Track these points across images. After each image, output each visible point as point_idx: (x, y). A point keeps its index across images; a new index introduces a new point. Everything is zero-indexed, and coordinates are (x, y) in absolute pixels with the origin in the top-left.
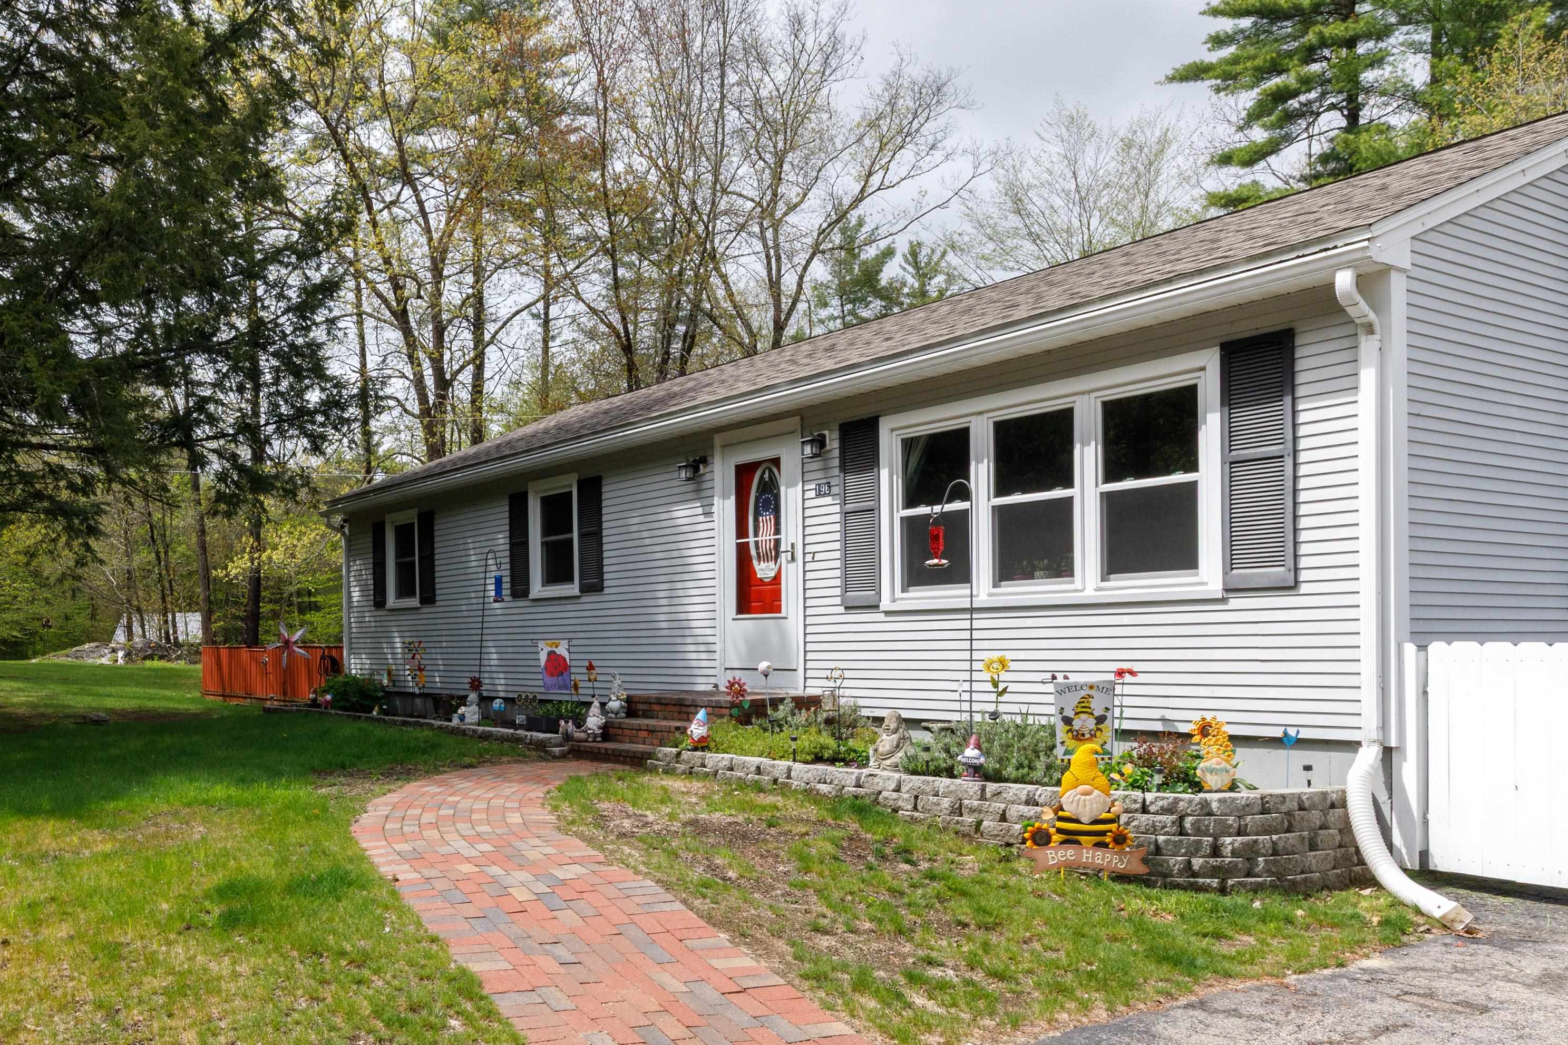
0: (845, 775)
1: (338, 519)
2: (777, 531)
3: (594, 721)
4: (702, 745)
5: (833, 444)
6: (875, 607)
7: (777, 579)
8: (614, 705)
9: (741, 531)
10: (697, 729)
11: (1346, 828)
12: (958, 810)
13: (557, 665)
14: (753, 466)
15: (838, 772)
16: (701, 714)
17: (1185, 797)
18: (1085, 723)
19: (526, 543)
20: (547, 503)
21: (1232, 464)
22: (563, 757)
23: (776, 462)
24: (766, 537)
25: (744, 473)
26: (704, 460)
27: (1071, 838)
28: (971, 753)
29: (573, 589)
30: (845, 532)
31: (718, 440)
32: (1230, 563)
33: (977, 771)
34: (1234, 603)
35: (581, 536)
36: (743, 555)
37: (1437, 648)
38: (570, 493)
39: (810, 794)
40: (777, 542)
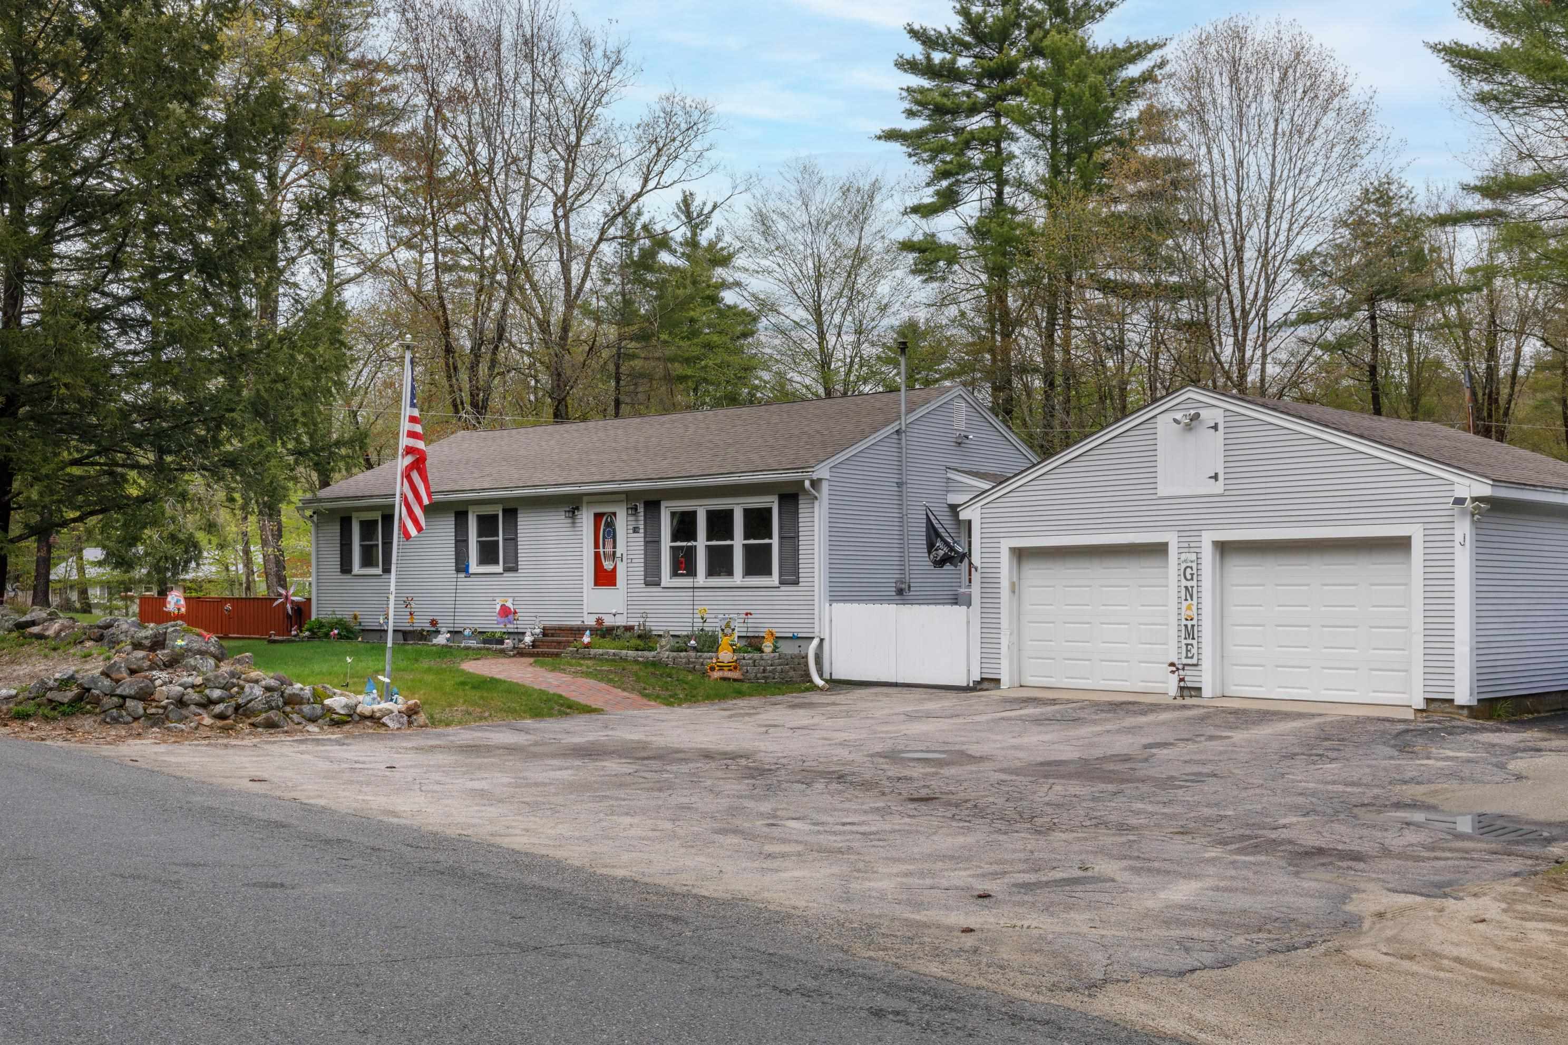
0: (650, 655)
1: (308, 513)
2: (614, 547)
3: (528, 639)
4: (587, 646)
5: (641, 510)
6: (658, 584)
7: (615, 569)
8: (538, 631)
9: (596, 545)
10: (586, 639)
11: (806, 665)
12: (689, 662)
13: (505, 612)
14: (602, 514)
15: (646, 653)
16: (588, 632)
17: (757, 655)
18: (728, 631)
19: (466, 541)
20: (481, 519)
21: (781, 538)
22: (514, 656)
23: (615, 514)
24: (609, 549)
25: (598, 517)
26: (577, 508)
27: (721, 668)
28: (693, 642)
29: (499, 568)
30: (646, 550)
31: (585, 499)
32: (781, 575)
33: (694, 648)
34: (783, 588)
35: (504, 540)
36: (597, 556)
37: (834, 605)
38: (497, 516)
39: (636, 661)
40: (614, 553)
